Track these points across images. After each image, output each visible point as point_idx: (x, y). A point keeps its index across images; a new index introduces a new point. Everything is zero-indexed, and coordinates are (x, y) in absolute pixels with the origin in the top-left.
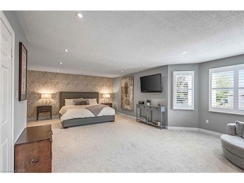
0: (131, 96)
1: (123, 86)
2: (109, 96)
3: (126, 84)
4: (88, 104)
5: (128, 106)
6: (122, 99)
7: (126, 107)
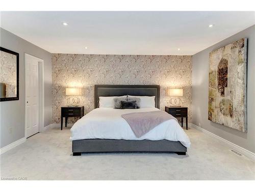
0: (239, 92)
1: (215, 68)
2: (179, 92)
3: (224, 62)
4: (138, 108)
5: (229, 118)
6: (211, 100)
7: (222, 119)
